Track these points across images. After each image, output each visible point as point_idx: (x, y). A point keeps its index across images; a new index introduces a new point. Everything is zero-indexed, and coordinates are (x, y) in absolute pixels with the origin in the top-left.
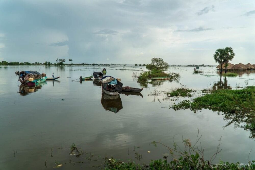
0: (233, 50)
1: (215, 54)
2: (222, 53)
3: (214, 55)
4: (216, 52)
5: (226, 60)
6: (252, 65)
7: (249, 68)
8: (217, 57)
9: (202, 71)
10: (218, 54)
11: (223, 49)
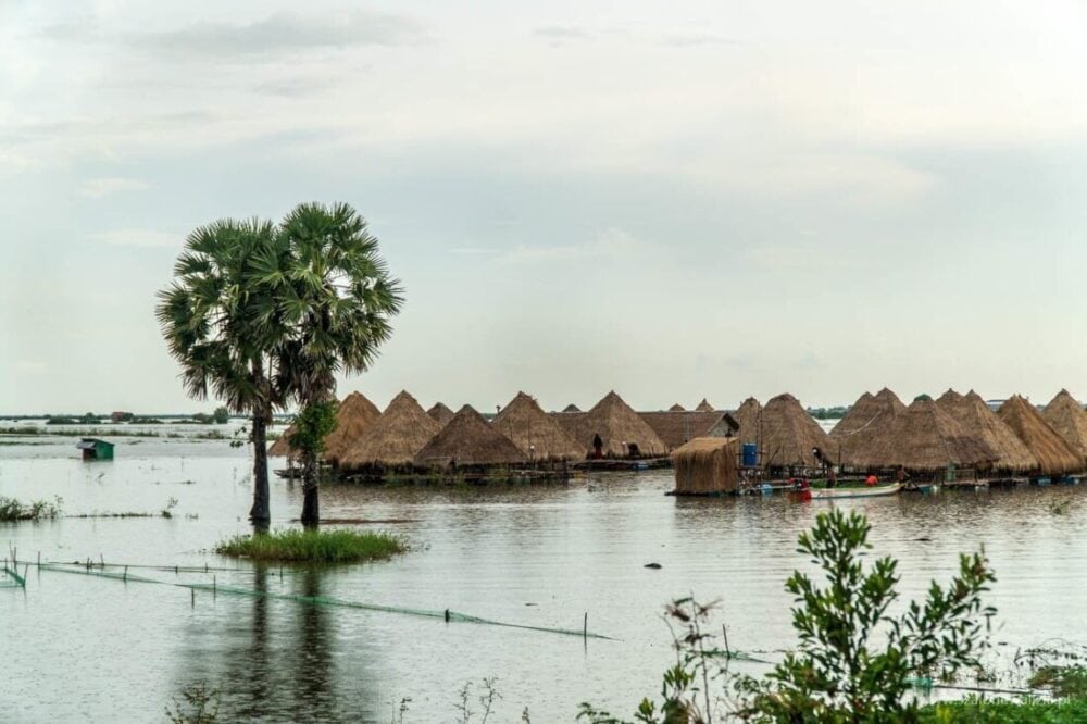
0: (370, 246)
1: (181, 283)
2: (256, 279)
3: (163, 303)
4: (194, 265)
5: (307, 365)
6: (645, 416)
7: (618, 447)
8: (203, 328)
9: (38, 508)
10: (210, 291)
11: (267, 230)
